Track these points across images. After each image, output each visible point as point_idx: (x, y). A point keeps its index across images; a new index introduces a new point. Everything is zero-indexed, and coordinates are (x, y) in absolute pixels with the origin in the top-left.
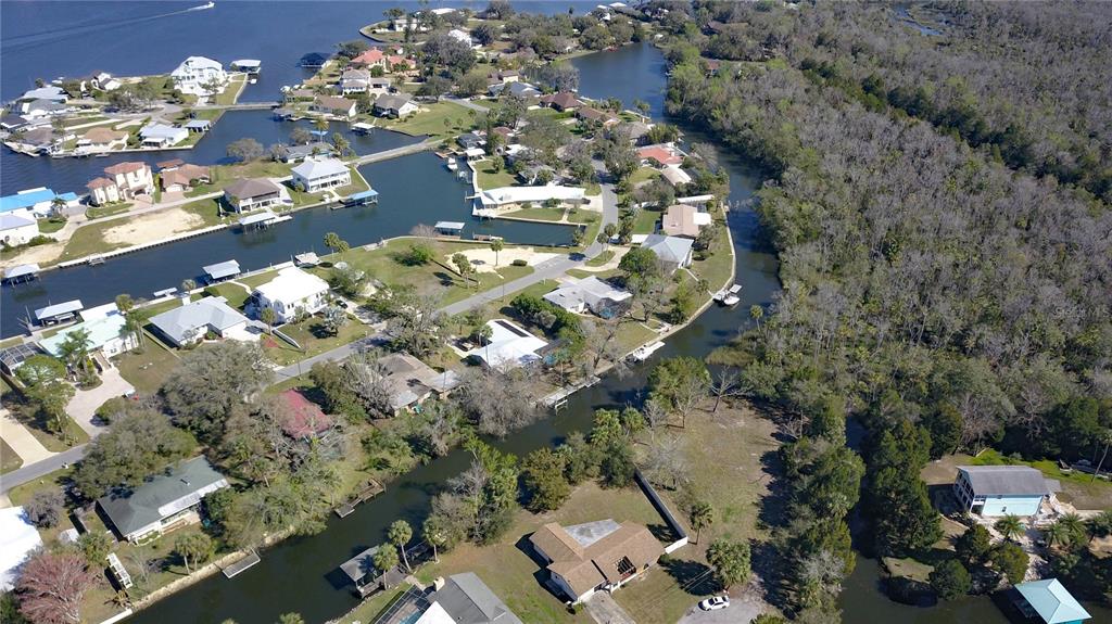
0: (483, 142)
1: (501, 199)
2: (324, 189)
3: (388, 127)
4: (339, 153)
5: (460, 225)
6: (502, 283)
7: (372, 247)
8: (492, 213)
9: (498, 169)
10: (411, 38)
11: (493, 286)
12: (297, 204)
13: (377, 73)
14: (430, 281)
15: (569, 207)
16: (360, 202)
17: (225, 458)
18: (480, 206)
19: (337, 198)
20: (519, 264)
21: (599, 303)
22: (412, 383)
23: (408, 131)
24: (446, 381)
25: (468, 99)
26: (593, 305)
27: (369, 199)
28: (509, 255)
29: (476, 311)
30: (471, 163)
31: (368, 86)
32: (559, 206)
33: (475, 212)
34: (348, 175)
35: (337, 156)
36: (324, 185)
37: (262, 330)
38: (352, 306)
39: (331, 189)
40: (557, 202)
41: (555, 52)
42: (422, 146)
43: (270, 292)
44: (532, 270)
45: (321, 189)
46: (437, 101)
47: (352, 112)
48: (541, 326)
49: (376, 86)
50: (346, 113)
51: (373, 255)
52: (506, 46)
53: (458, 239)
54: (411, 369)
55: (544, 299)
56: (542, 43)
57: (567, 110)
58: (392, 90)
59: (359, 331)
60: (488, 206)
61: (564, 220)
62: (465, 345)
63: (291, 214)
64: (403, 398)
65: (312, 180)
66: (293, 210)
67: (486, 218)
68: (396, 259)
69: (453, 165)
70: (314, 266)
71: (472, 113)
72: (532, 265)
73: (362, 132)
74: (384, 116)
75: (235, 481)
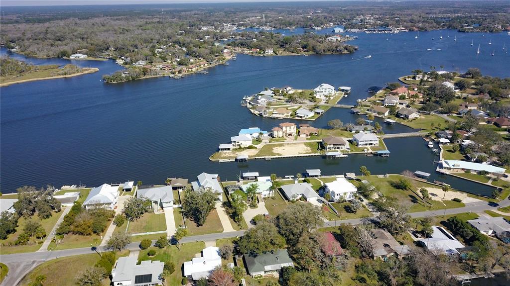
0: (450, 137)
1: (454, 166)
2: (366, 146)
3: (402, 123)
4: (376, 131)
5: (428, 175)
6: (445, 208)
7: (381, 176)
8: (447, 172)
9: (455, 151)
10: (423, 84)
11: (439, 209)
12: (352, 151)
13: (402, 98)
14: (407, 199)
15: (494, 177)
16: (381, 154)
17: (295, 254)
18: (441, 166)
19: (370, 151)
20: (455, 200)
21: (503, 233)
22: (386, 245)
23: (411, 126)
24: (403, 250)
25: (446, 115)
26: (499, 233)
27: (385, 154)
28: (451, 195)
29: (427, 219)
30: (441, 146)
31: (397, 103)
32: (488, 175)
33: (438, 169)
34: (378, 142)
35: (375, 133)
36: (366, 144)
37: (323, 202)
38: (365, 201)
39: (369, 147)
40: (487, 173)
41: (502, 97)
42: (417, 134)
43: (331, 186)
44: (464, 205)
45: (364, 146)
46: (429, 114)
47: (387, 114)
48: (462, 236)
49: (400, 104)
50: (384, 114)
51: (381, 180)
52: (473, 91)
53: (425, 181)
54: (387, 239)
55: (468, 222)
56: (495, 92)
57: (503, 127)
58: (408, 106)
59: (366, 213)
60: (445, 168)
61: (489, 183)
62: (417, 235)
63: (348, 154)
64: (379, 252)
65: (361, 141)
66: (349, 153)
67: (443, 174)
68: (392, 184)
69: (431, 144)
70: (353, 179)
71: (447, 121)
72: (464, 203)
73: (389, 123)
74: (401, 118)
75: (297, 265)
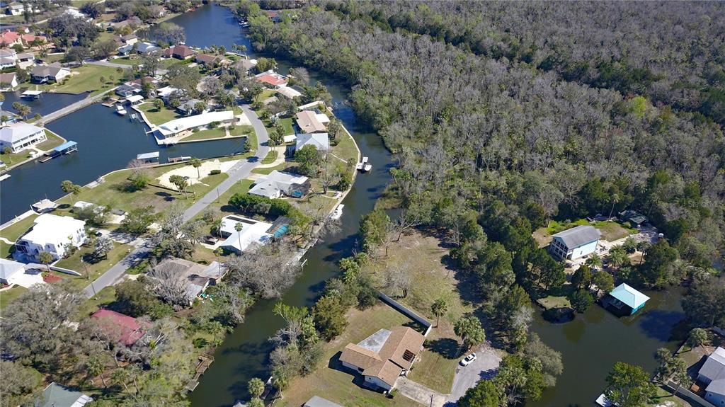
0: (137, 90)
1: (176, 129)
2: (28, 147)
3: (52, 91)
4: (21, 118)
5: (157, 154)
6: (210, 189)
7: (93, 185)
8: (174, 140)
9: (159, 108)
10: (30, 19)
11: (205, 193)
12: (9, 164)
13: (19, 49)
14: (157, 200)
15: (227, 125)
16: (64, 152)
17: (70, 378)
18: (162, 137)
19: (41, 153)
20: (215, 173)
21: (289, 188)
22: (193, 277)
23: (70, 91)
24: (215, 269)
25: (105, 60)
26: (286, 190)
27: (70, 149)
28: (208, 166)
29: (209, 214)
30: (135, 107)
31: (17, 61)
32: (219, 126)
33: (160, 142)
34: (43, 134)
35: (21, 120)
36: (25, 145)
37: (39, 270)
38: (105, 233)
39: (33, 146)
40: (218, 123)
41: (154, 18)
42: (88, 101)
43: (37, 238)
44: (226, 176)
45: (25, 148)
46: (80, 66)
47: (14, 83)
48: (260, 214)
49: (22, 60)
50: (9, 85)
51: (98, 191)
52: (112, 16)
53: (157, 164)
54: (185, 268)
55: (249, 194)
56: (143, 12)
57: (186, 58)
58: (38, 61)
59: (122, 250)
60: (168, 136)
61: (228, 135)
62: (211, 240)
63: (8, 173)
64: (194, 291)
65: (14, 143)
66: (8, 169)
67: (170, 145)
68: (119, 189)
69: (122, 110)
70: (54, 210)
71: (119, 70)
72: (225, 172)
73: (31, 99)
74: (44, 82)
75: (91, 394)
